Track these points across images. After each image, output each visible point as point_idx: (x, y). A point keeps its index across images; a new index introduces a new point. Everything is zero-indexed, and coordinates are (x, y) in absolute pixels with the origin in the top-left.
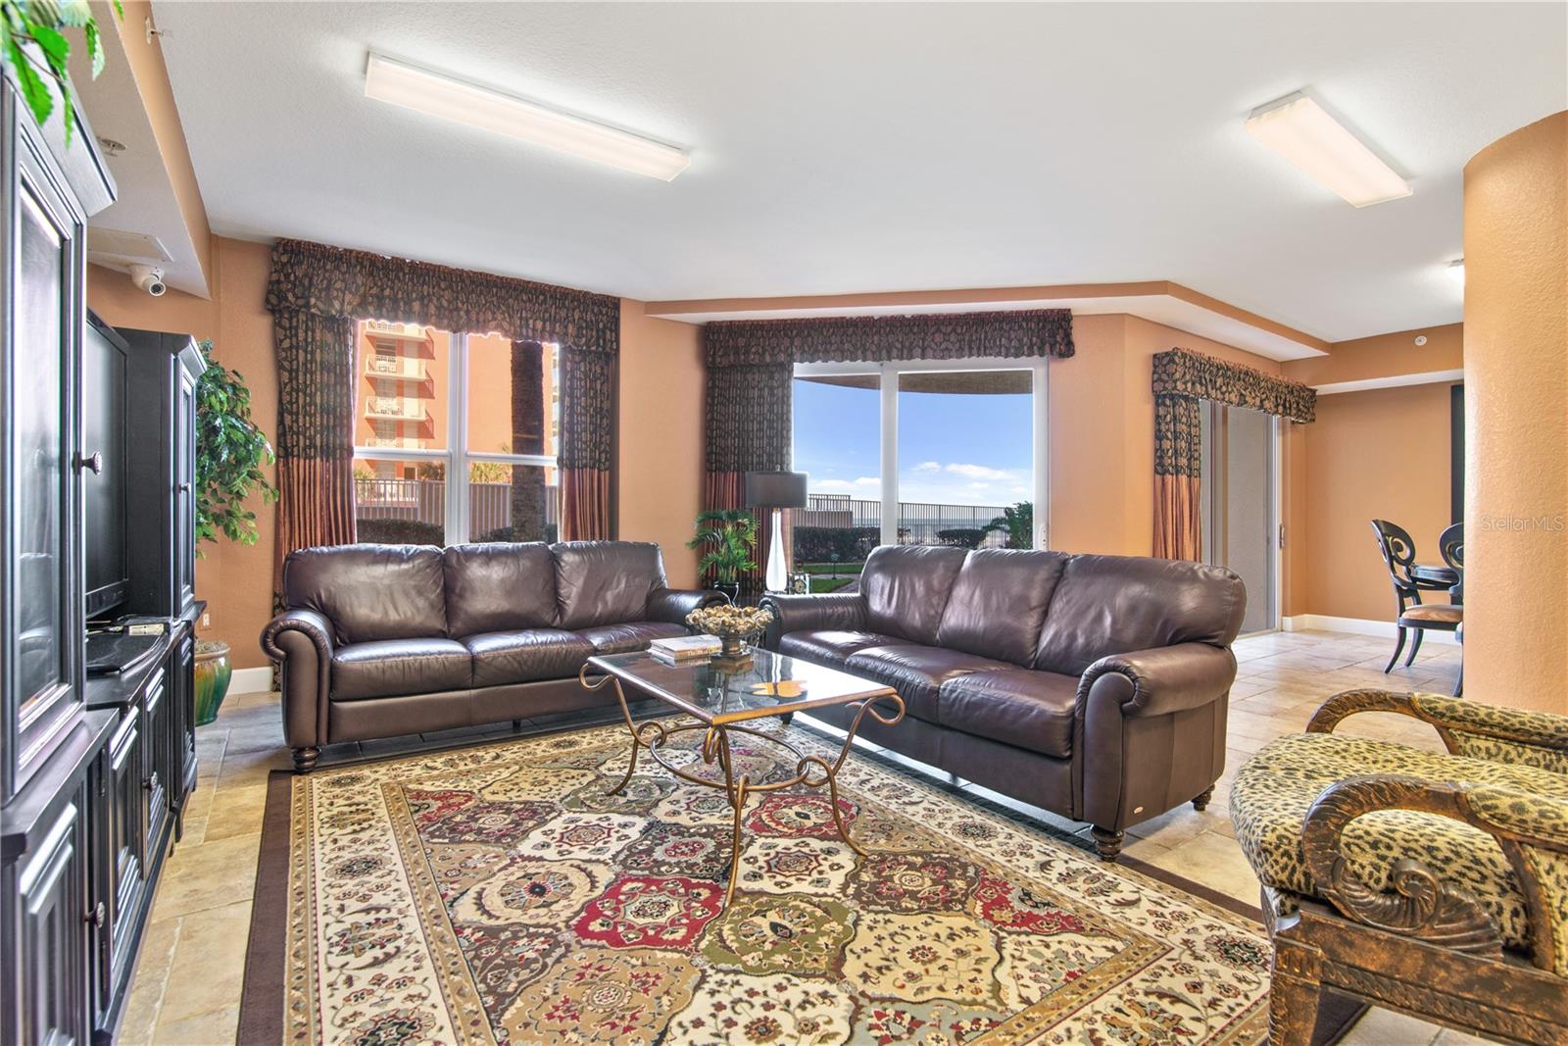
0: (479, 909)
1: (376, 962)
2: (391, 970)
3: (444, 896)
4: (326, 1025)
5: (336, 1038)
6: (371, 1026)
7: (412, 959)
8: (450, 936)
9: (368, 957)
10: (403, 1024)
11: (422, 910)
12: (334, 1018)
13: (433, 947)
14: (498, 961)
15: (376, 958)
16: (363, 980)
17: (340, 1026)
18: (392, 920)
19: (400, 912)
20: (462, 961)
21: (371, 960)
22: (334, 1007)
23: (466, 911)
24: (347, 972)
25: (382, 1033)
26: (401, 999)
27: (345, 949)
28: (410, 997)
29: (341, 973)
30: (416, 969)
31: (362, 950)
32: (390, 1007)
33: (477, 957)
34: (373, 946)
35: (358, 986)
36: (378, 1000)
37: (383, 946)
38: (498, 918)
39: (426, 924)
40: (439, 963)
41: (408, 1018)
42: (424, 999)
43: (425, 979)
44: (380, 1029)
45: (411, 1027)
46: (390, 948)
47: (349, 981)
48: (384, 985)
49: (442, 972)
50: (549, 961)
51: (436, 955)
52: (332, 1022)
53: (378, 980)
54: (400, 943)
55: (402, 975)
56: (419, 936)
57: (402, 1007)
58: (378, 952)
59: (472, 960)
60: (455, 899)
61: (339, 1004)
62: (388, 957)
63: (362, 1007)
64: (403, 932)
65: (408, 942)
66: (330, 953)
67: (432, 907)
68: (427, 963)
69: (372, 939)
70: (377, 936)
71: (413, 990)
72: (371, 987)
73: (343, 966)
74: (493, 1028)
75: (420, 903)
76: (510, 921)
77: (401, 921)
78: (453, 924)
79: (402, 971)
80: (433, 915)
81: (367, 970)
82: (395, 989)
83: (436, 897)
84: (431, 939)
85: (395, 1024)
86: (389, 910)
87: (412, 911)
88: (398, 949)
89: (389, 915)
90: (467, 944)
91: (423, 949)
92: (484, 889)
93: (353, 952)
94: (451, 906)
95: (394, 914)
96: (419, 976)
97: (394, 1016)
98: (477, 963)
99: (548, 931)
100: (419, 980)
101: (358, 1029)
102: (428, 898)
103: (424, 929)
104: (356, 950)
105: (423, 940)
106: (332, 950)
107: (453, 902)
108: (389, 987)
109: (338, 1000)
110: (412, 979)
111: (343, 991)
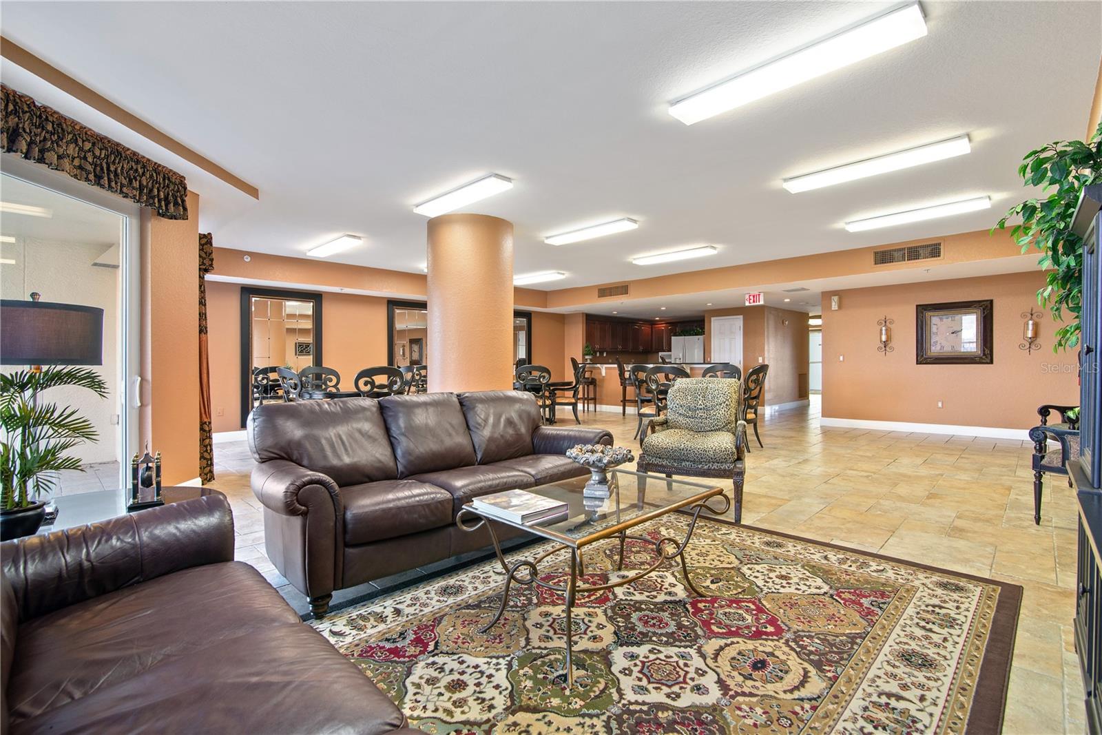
0: (807, 682)
1: (899, 698)
2: (893, 687)
3: (814, 708)
4: (947, 685)
5: (945, 676)
6: (923, 669)
7: (877, 684)
8: (842, 680)
9: (901, 705)
10: (906, 659)
11: (840, 710)
12: (941, 686)
13: (858, 681)
14: (835, 649)
15: (897, 700)
16: (913, 694)
17: (940, 679)
18: (866, 719)
19: (855, 721)
20: (852, 662)
21: (901, 701)
22: (939, 691)
23: (816, 685)
24: (920, 705)
25: (920, 662)
26: (900, 669)
27: (914, 722)
28: (894, 666)
29: (925, 707)
30: (880, 677)
31: (902, 712)
32: (908, 670)
33: (842, 659)
34: (894, 709)
35: (919, 692)
36: (912, 677)
37: (887, 704)
38: (804, 669)
39: (847, 698)
40: (864, 670)
41: (902, 660)
42: (888, 662)
43: (879, 669)
44: (920, 665)
45: (903, 656)
46: (884, 700)
47: (922, 698)
48: (904, 682)
49: (867, 665)
50: (813, 634)
51: (861, 675)
52: (943, 684)
53: (905, 687)
54: (875, 698)
55: (889, 680)
56: (860, 694)
57: (902, 666)
58: (893, 703)
59: (846, 659)
60: (810, 700)
61: (935, 690)
62: (889, 695)
63: (922, 680)
64: (867, 704)
65: (870, 695)
66: (926, 727)
67: (831, 707)
68: (870, 675)
69: (891, 715)
70: (885, 715)
71: (889, 669)
72: (911, 686)
73: (921, 710)
74: (869, 632)
75: (836, 716)
76: (802, 662)
77: (861, 713)
78: (832, 686)
79: (888, 682)
80: (837, 701)
81: (907, 697)
82: (899, 676)
83: (820, 712)
84: (855, 686)
85: (911, 662)
86: (862, 729)
87: (847, 714)
88: (879, 696)
89: (864, 724)
90: (838, 669)
91: (864, 685)
92: (785, 692)
93: (910, 716)
94: (819, 697)
95: (861, 723)
96: (880, 673)
97: (909, 665)
98: (845, 656)
99: (792, 644)
100: (883, 671)
101: (931, 672)
102: (826, 716)
103: (852, 696)
104: (907, 714)
105: (860, 689)
106: (923, 728)
107: (815, 699)
108: (901, 679)
109: (934, 693)
110: (886, 674)
111: (929, 695)
